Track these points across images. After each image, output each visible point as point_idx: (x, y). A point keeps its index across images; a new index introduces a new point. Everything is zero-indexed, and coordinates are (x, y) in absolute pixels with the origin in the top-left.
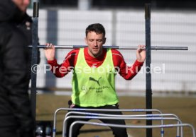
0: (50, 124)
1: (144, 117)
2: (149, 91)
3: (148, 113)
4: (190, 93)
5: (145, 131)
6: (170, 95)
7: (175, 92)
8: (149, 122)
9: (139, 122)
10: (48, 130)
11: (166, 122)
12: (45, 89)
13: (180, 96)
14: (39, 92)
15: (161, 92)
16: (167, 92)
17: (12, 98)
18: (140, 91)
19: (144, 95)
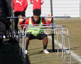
1: (51, 26)
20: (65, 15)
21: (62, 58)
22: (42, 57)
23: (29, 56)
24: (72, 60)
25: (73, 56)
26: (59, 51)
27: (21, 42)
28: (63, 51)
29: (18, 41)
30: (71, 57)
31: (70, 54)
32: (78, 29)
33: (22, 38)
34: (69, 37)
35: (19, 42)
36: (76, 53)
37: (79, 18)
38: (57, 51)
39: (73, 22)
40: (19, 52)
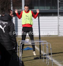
1: (39, 42)
2: (40, 36)
3: (40, 41)
4: (49, 36)
5: (39, 45)
6: (45, 36)
7: (46, 36)
8: (40, 43)
9: (38, 43)
11: (44, 43)
13: (47, 36)
15: (43, 36)
16: (44, 36)
18: (37, 36)
19: (39, 36)
21: (46, 63)
22: (33, 63)
23: (24, 62)
24: (53, 65)
25: (54, 62)
26: (44, 59)
27: (18, 52)
28: (47, 59)
30: (53, 63)
31: (52, 60)
32: (57, 43)
33: (19, 49)
34: (51, 49)
35: (17, 52)
36: (56, 60)
38: (43, 59)
39: (53, 39)
40: (17, 59)
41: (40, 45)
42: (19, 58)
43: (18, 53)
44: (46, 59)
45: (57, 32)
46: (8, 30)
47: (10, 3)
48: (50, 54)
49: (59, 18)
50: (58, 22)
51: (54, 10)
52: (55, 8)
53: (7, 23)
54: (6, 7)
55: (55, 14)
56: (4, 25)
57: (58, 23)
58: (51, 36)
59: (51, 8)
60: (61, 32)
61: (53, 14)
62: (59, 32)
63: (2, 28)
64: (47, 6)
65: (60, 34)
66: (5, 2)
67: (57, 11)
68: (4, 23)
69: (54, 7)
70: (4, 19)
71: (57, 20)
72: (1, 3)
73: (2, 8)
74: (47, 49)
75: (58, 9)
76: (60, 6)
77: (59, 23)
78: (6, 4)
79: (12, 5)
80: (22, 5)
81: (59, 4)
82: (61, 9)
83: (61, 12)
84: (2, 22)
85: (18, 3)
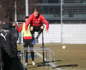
0: (20, 51)
2: (43, 43)
4: (53, 43)
7: (49, 43)
8: (43, 50)
9: (41, 50)
10: (20, 53)
12: (19, 43)
13: (50, 44)
14: (18, 44)
15: (46, 43)
16: (47, 43)
17: (13, 46)
19: (42, 44)
20: (51, 41)
23: (27, 69)
26: (48, 66)
29: (20, 59)
32: (60, 51)
33: (22, 56)
37: (61, 43)
38: (46, 66)
39: (56, 46)
40: (20, 66)
41: (43, 52)
42: (22, 65)
43: (21, 61)
44: (49, 66)
45: (60, 39)
46: (9, 38)
47: (14, 11)
48: (53, 61)
49: (62, 26)
50: (62, 29)
51: (57, 18)
52: (59, 15)
53: (8, 31)
54: (10, 14)
55: (58, 22)
56: (6, 33)
57: (61, 31)
58: (54, 43)
59: (54, 16)
60: (64, 39)
61: (56, 22)
62: (62, 40)
63: (3, 36)
64: (50, 13)
65: (63, 42)
66: (9, 10)
67: (61, 19)
68: (5, 31)
69: (57, 15)
70: (5, 27)
71: (60, 28)
72: (5, 11)
73: (6, 16)
74: (50, 56)
75: (61, 17)
76: (63, 14)
77: (63, 31)
78: (10, 11)
79: (16, 13)
80: (25, 12)
81: (63, 12)
82: (64, 18)
83: (64, 20)
84: (3, 30)
85: (22, 11)
